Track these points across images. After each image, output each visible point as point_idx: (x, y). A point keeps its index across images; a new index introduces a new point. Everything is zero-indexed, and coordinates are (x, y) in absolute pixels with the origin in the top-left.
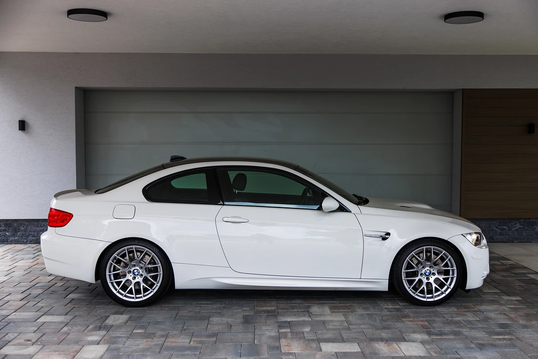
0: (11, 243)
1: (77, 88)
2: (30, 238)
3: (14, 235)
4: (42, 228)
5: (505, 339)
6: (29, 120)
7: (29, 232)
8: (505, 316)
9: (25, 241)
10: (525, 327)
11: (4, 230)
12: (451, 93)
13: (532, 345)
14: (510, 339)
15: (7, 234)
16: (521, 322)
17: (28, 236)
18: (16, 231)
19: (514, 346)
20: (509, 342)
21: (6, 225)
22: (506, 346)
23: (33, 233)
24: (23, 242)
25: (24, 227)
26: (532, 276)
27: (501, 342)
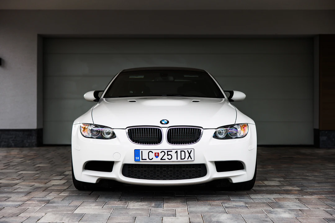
1: (38, 35)
4: (11, 136)
6: (5, 58)
7: (2, 139)
17: (2, 142)
23: (5, 140)
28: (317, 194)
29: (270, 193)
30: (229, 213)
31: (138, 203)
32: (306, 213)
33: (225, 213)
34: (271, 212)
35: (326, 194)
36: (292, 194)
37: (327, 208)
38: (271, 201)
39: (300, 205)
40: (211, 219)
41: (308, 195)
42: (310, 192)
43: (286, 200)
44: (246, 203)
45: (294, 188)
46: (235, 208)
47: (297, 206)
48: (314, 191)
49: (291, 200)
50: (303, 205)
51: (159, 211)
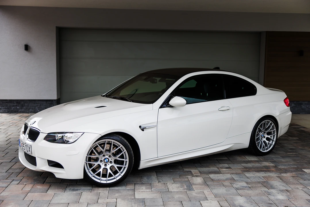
0: (20, 112)
1: (57, 27)
2: (31, 110)
3: (22, 109)
4: (37, 105)
5: (293, 154)
6: (31, 44)
7: (30, 106)
8: (292, 146)
9: (28, 111)
10: (302, 149)
11: (16, 106)
12: (259, 34)
13: (306, 156)
14: (296, 154)
15: (18, 107)
16: (300, 148)
17: (30, 109)
18: (22, 106)
19: (299, 157)
20: (296, 155)
21: (17, 103)
22: (294, 157)
23: (32, 107)
24: (27, 112)
25: (27, 104)
26: (302, 129)
27: (292, 155)
28: (289, 172)
29: (258, 171)
30: (242, 196)
31: (173, 184)
32: (293, 194)
33: (239, 196)
34: (269, 194)
35: (295, 171)
36: (272, 172)
37: (303, 188)
38: (262, 180)
39: (284, 185)
40: (234, 203)
41: (284, 173)
42: (283, 169)
43: (272, 179)
44: (247, 183)
45: (270, 164)
46: (243, 189)
47: (283, 186)
48: (285, 167)
49: (275, 179)
50: (287, 185)
51: (194, 194)
